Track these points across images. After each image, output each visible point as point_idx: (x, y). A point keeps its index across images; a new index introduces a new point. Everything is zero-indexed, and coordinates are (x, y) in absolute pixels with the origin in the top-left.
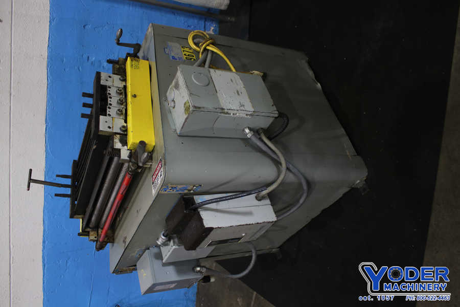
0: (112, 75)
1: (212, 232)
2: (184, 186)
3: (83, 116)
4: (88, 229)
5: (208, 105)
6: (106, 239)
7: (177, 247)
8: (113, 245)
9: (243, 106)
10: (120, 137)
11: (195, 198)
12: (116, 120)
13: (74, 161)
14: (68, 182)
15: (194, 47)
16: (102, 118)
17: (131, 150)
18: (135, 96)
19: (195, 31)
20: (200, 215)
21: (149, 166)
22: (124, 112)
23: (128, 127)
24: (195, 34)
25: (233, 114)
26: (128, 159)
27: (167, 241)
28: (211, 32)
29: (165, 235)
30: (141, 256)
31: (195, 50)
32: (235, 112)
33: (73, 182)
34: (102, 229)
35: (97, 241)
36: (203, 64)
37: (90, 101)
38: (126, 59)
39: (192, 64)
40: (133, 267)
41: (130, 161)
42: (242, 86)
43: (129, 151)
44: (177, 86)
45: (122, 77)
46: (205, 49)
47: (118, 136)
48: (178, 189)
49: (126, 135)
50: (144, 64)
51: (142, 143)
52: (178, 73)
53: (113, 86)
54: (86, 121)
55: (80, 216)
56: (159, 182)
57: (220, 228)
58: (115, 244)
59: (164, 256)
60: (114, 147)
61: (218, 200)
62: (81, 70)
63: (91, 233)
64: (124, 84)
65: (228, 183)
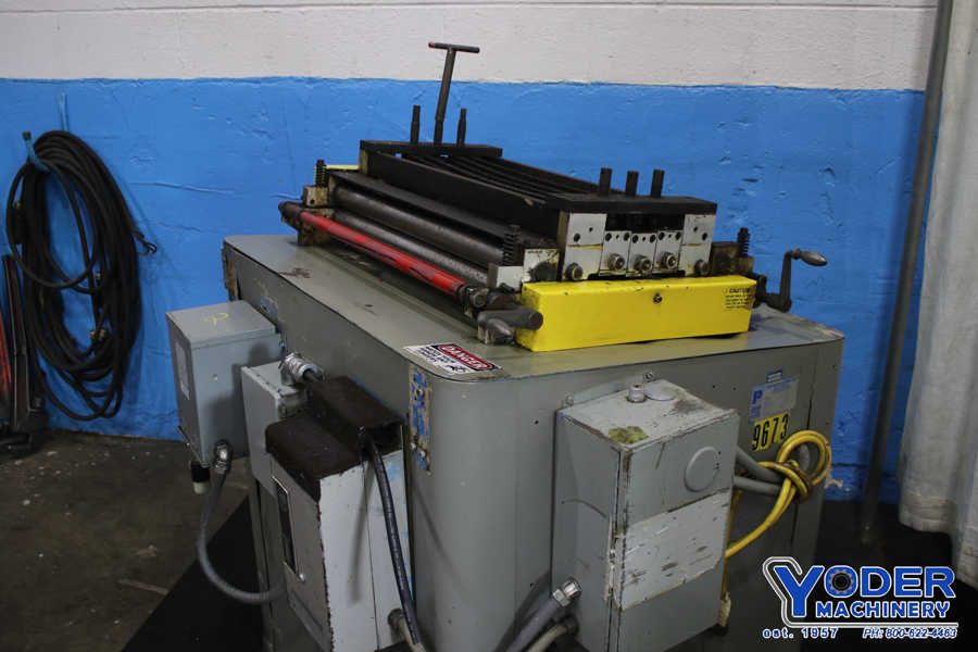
0: (709, 240)
1: (309, 498)
2: (427, 427)
3: (606, 174)
4: (332, 185)
5: (637, 488)
6: (308, 228)
7: (277, 404)
8: (292, 243)
9: (636, 581)
10: (554, 265)
11: (396, 453)
12: (596, 252)
13: (500, 151)
14: (449, 137)
15: (789, 445)
16: (602, 218)
17: (520, 292)
18: (657, 299)
19: (829, 448)
20: (352, 467)
21: (480, 337)
22: (617, 273)
23: (579, 284)
24: (823, 448)
25: (613, 556)
26: (498, 284)
27: (294, 380)
28: (830, 481)
29: (309, 375)
30: (262, 311)
31: (780, 447)
32: (618, 560)
33: (448, 149)
34: (333, 219)
35: (304, 205)
36: (743, 471)
37: (644, 188)
38: (750, 275)
39: (742, 443)
40: (237, 293)
41: (492, 289)
42: (689, 578)
43: (516, 286)
44: (683, 407)
45: (705, 266)
46: (782, 476)
47: (556, 260)
48: (419, 410)
49: (559, 280)
50: (739, 320)
51: (536, 321)
52: (718, 410)
53: (682, 245)
54: (595, 179)
55: (365, 163)
56: (439, 363)
57: (319, 519)
58: (295, 249)
59: (258, 369)
60: (527, 251)
61: (390, 515)
62: (724, 163)
63: (323, 192)
64: (687, 273)
65: (436, 539)
